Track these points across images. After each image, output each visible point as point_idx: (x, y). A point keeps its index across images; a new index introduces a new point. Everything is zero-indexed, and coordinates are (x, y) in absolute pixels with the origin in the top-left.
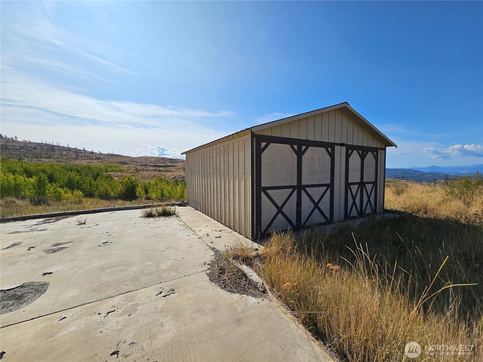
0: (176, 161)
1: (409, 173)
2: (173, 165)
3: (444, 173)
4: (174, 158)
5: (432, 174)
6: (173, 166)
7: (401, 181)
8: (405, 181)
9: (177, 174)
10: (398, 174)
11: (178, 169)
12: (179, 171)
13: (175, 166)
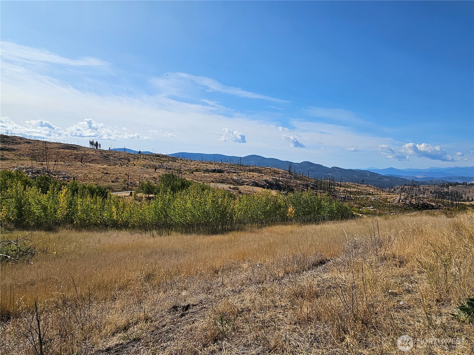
0: (15, 141)
1: (366, 176)
2: (8, 146)
3: (401, 177)
4: (9, 135)
5: (390, 177)
6: (8, 150)
7: (360, 186)
8: (365, 185)
9: (22, 165)
10: (354, 176)
11: (20, 155)
12: (21, 159)
13: (14, 150)
